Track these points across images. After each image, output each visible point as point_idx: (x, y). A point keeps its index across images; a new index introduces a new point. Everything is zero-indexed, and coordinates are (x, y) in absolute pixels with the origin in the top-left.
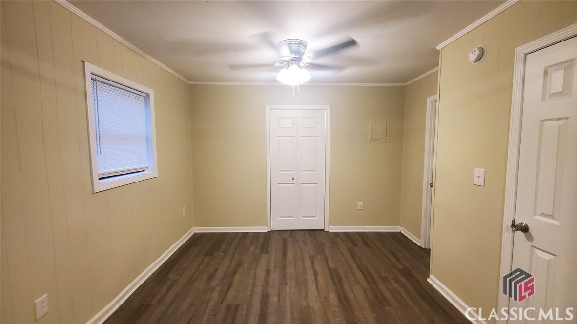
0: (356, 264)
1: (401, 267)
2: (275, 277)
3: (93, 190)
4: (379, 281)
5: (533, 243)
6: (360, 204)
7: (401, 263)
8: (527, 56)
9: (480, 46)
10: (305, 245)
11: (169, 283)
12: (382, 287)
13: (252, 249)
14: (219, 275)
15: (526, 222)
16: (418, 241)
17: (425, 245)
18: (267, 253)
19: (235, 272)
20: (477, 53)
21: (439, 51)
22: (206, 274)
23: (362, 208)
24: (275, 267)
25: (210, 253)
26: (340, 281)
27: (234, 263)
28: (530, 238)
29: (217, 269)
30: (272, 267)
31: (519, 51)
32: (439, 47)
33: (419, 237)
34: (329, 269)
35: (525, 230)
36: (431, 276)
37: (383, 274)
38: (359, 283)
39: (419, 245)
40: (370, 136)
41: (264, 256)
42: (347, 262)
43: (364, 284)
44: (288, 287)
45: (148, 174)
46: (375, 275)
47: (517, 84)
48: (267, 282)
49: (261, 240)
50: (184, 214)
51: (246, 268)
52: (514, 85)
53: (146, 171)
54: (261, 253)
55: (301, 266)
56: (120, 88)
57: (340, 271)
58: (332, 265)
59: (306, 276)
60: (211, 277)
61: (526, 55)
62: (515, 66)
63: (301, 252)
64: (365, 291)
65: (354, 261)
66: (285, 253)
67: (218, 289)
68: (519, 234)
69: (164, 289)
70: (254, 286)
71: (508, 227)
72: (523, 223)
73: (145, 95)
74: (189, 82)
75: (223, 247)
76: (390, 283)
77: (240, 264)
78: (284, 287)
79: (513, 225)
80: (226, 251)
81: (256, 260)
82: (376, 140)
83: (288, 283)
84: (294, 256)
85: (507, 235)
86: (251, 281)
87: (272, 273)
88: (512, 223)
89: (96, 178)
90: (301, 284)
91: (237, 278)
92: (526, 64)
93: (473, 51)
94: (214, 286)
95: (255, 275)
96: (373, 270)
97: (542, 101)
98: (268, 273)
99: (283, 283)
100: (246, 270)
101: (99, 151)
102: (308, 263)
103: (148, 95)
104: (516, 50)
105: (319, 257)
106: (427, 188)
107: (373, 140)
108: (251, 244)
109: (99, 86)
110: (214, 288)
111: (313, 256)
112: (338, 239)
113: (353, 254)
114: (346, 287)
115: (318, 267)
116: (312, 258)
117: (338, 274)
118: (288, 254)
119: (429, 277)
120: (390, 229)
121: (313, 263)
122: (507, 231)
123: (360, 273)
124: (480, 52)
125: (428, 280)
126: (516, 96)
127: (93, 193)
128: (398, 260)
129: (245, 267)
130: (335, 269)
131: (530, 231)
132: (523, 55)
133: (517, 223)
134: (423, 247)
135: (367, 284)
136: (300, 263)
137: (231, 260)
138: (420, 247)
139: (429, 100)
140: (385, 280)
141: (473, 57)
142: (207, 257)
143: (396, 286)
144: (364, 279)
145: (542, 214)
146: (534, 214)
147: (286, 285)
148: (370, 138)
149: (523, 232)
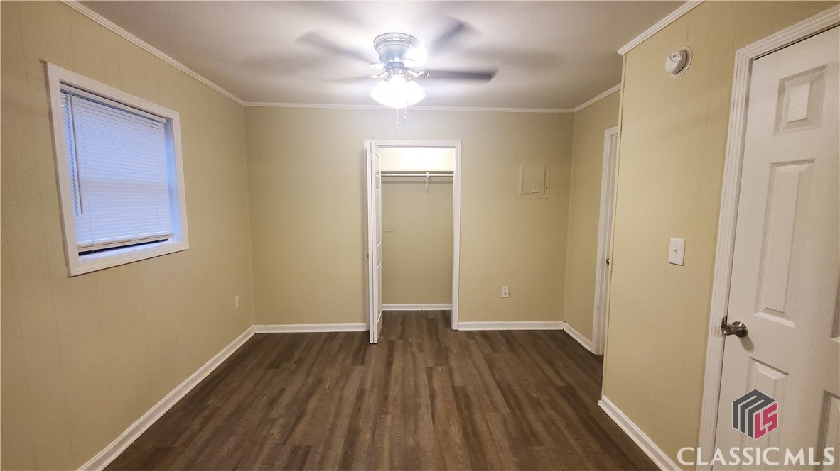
0: (495, 379)
1: (560, 383)
2: (371, 401)
3: (69, 271)
4: (526, 404)
5: (754, 354)
6: (505, 289)
7: (561, 377)
8: (754, 62)
9: (683, 48)
10: (422, 351)
11: (206, 413)
12: (531, 415)
13: (341, 357)
14: (286, 399)
15: (743, 322)
16: (588, 344)
17: (598, 350)
18: (362, 365)
19: (310, 395)
20: (678, 59)
21: (621, 57)
22: (265, 398)
23: (508, 295)
24: (373, 386)
25: (276, 365)
26: (469, 406)
27: (310, 380)
28: (749, 346)
29: (283, 390)
30: (368, 386)
31: (743, 55)
32: (621, 52)
33: (589, 337)
34: (454, 388)
35: (742, 333)
36: (604, 397)
37: (534, 395)
38: (496, 410)
39: (589, 350)
40: (520, 188)
41: (358, 368)
42: (481, 376)
43: (505, 410)
44: (389, 417)
45: (172, 245)
46: (522, 397)
47: (737, 107)
48: (357, 409)
49: (356, 343)
50: (237, 305)
51: (328, 388)
52: (731, 109)
53: (170, 241)
54: (354, 364)
55: (412, 384)
56: (117, 108)
57: (471, 390)
58: (458, 381)
59: (418, 400)
60: (273, 402)
61: (752, 60)
62: (734, 79)
63: (415, 362)
64: (505, 421)
65: (493, 374)
66: (389, 365)
67: (282, 421)
68: (734, 338)
69: (197, 422)
70: (337, 416)
71: (716, 327)
72: (740, 323)
73: (165, 121)
74: (242, 103)
75: (297, 355)
76: (543, 408)
77: (319, 382)
78: (383, 416)
79: (724, 326)
80: (299, 362)
81: (345, 375)
82: (530, 194)
83: (390, 410)
84: (403, 369)
85: (715, 339)
86: (333, 408)
87: (367, 396)
88: (723, 322)
89: (73, 253)
90: (409, 411)
91: (313, 403)
92: (753, 73)
93: (673, 55)
94: (275, 416)
95: (341, 398)
96: (518, 388)
97: (774, 134)
98: (361, 394)
99: (382, 411)
100: (328, 391)
101: (79, 209)
102: (423, 379)
103: (169, 121)
104: (737, 53)
105: (440, 369)
106: (603, 265)
107: (527, 194)
108: (339, 350)
109: (75, 103)
110: (275, 420)
111: (431, 368)
112: (472, 342)
113: (490, 364)
114: (477, 416)
115: (437, 385)
116: (430, 371)
117: (467, 396)
118: (394, 365)
119: (600, 399)
120: (547, 325)
121: (430, 378)
122: (715, 335)
123: (500, 393)
124: (683, 58)
125: (600, 403)
126: (735, 127)
127: (69, 277)
128: (557, 373)
129: (327, 386)
130: (463, 388)
131: (750, 335)
132: (748, 61)
133: (730, 322)
134: (594, 352)
135: (509, 411)
136: (412, 379)
137: (307, 376)
138: (590, 353)
139: (608, 134)
140: (536, 404)
141: (672, 65)
142: (271, 370)
143: (551, 413)
144: (504, 402)
145: (769, 310)
146: (756, 310)
147: (387, 413)
148: (520, 192)
149: (738, 336)
